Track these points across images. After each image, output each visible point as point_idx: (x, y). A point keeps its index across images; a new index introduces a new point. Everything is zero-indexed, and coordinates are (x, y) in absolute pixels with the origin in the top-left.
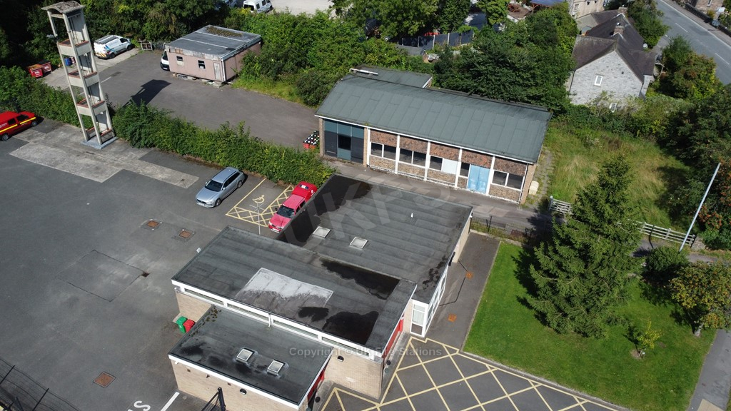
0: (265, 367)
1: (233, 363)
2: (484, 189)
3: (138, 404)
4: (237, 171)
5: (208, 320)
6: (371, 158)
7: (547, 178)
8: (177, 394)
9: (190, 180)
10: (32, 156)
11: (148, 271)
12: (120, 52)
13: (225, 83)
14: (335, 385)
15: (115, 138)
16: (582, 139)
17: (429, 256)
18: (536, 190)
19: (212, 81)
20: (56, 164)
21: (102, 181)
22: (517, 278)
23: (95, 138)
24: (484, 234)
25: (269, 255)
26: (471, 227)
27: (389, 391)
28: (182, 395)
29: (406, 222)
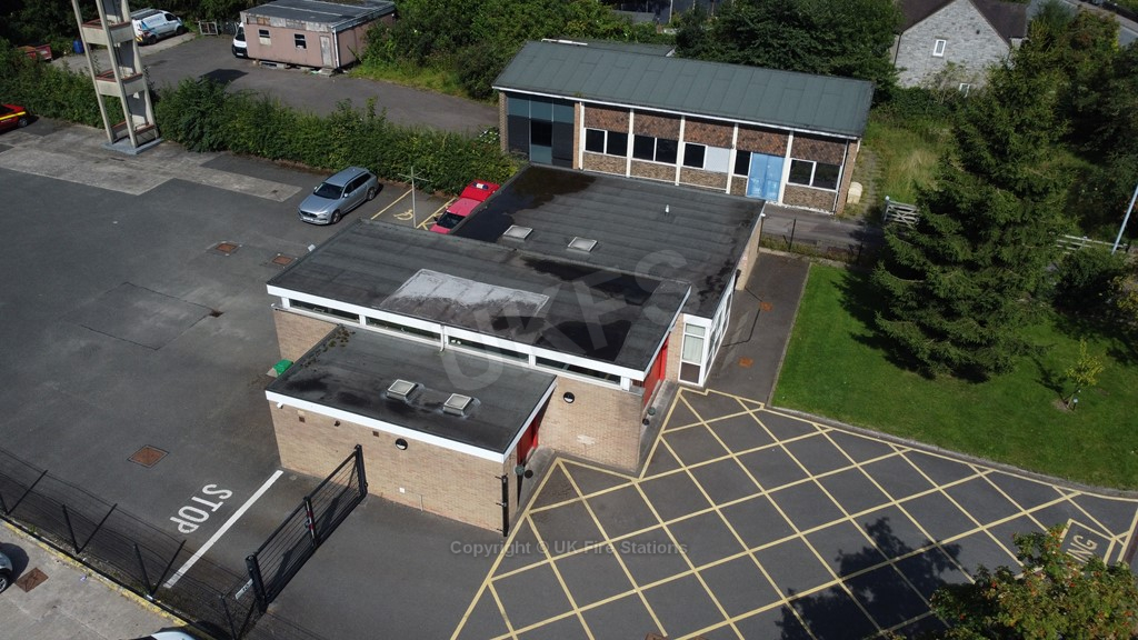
0: (440, 405)
1: (382, 401)
2: (774, 194)
3: (209, 489)
4: (367, 171)
5: (332, 344)
6: (585, 155)
7: (872, 184)
8: (278, 473)
9: (286, 191)
10: (19, 163)
11: (220, 309)
12: (165, 36)
13: (338, 71)
14: (558, 454)
15: (159, 140)
16: (921, 135)
17: (702, 261)
18: (860, 195)
19: (317, 69)
20: (61, 173)
21: (138, 193)
22: (846, 309)
23: (126, 140)
24: (782, 254)
25: (435, 254)
26: (762, 244)
27: (652, 461)
28: (287, 474)
29: (657, 220)
